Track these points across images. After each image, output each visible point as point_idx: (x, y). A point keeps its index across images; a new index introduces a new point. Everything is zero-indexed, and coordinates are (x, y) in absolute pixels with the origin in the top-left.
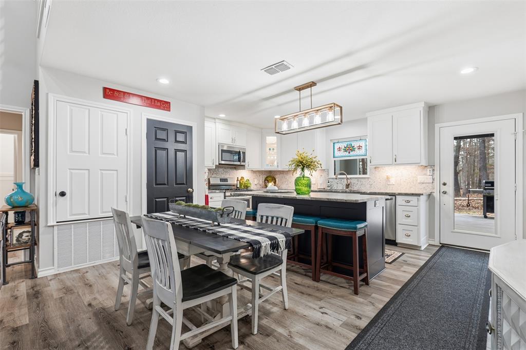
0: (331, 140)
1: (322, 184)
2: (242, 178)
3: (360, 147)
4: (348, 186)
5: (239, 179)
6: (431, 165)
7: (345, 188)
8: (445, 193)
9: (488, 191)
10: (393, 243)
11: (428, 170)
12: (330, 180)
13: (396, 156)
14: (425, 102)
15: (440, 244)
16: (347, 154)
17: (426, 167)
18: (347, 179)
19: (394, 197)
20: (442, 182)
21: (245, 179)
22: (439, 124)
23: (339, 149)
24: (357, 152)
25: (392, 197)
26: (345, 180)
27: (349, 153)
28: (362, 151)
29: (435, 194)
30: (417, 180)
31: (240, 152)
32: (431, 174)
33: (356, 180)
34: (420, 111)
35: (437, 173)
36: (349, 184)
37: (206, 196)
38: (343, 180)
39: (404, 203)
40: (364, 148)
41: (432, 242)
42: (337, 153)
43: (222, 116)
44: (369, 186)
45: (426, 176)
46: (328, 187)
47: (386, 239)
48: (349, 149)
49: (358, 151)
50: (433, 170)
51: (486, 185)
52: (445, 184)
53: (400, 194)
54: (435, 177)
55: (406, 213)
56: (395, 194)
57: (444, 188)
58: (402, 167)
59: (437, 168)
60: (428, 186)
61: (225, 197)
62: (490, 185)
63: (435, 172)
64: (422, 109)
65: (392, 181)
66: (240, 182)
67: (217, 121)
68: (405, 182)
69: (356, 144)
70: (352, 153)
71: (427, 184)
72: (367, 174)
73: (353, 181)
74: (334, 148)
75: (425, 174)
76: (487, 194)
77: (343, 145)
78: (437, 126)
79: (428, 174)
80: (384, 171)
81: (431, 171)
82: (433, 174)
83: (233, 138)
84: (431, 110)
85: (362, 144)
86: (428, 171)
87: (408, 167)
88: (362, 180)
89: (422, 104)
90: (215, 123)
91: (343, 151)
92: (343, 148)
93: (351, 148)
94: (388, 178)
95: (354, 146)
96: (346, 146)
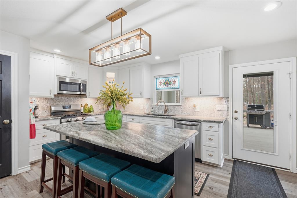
0: (154, 76)
1: (147, 109)
2: (87, 104)
3: (174, 82)
4: (166, 111)
5: (83, 105)
6: (226, 97)
7: (164, 113)
8: (236, 119)
9: (250, 111)
10: (199, 161)
11: (224, 100)
12: (154, 107)
13: (201, 89)
14: (223, 47)
15: (233, 158)
16: (165, 87)
17: (222, 98)
18: (165, 106)
19: (199, 123)
20: (234, 111)
21: (89, 106)
22: (233, 65)
23: (160, 83)
24: (173, 86)
25: (198, 123)
26: (164, 106)
27: (167, 86)
28: (176, 85)
29: (229, 120)
30: (215, 108)
31: (80, 84)
32: (226, 104)
33: (172, 107)
34: (220, 54)
35: (230, 103)
36: (167, 110)
37: (31, 125)
38: (162, 107)
39: (207, 128)
40: (177, 83)
41: (227, 156)
42: (159, 87)
43: (57, 51)
44: (181, 112)
45: (222, 106)
46: (152, 111)
47: (195, 158)
50: (228, 101)
51: (249, 107)
52: (236, 112)
53: (204, 121)
54: (229, 106)
55: (210, 137)
56: (200, 120)
57: (236, 115)
58: (205, 98)
59: (230, 99)
60: (223, 113)
61: (61, 123)
62: (251, 107)
63: (229, 102)
64: (221, 52)
65: (198, 108)
66: (84, 108)
67: (55, 56)
68: (207, 109)
69: (172, 80)
70: (169, 86)
71: (223, 112)
72: (179, 103)
73: (170, 108)
74: (156, 82)
75: (222, 104)
76: (249, 113)
77: (163, 80)
78: (231, 67)
79: (224, 103)
80: (192, 101)
81: (227, 102)
82: (228, 104)
83: (74, 72)
84: (227, 54)
85: (176, 79)
86: (224, 102)
87: (209, 98)
88: (176, 107)
89: (221, 48)
90: (53, 57)
91: (163, 84)
92: (163, 82)
93: (168, 83)
94: (195, 106)
95: (170, 81)
96: (165, 81)
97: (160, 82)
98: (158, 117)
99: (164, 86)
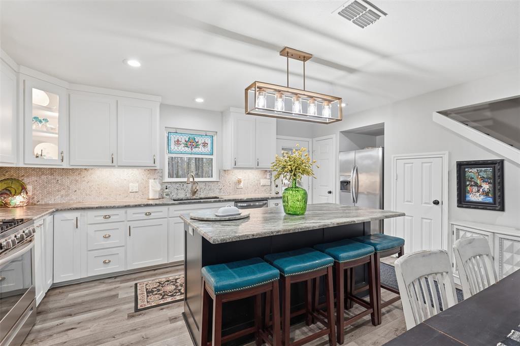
0: (165, 128)
3: (205, 144)
4: (193, 192)
13: (258, 159)
16: (188, 150)
17: (266, 171)
18: (194, 183)
24: (201, 149)
27: (192, 149)
28: (208, 150)
30: (260, 183)
32: (270, 178)
33: (205, 184)
35: (273, 177)
40: (209, 145)
42: (175, 148)
44: (218, 191)
45: (266, 180)
48: (192, 143)
49: (203, 149)
50: (271, 175)
52: (277, 186)
54: (272, 180)
57: (276, 190)
60: (267, 188)
65: (242, 184)
68: (251, 185)
69: (200, 140)
70: (195, 150)
72: (213, 177)
74: (169, 140)
75: (266, 178)
77: (183, 139)
80: (233, 174)
85: (208, 141)
86: (268, 175)
88: (211, 184)
91: (183, 145)
92: (184, 142)
93: (194, 144)
94: (239, 182)
95: (198, 142)
96: (187, 139)
97: (178, 141)
98: (210, 202)
99: (186, 148)
